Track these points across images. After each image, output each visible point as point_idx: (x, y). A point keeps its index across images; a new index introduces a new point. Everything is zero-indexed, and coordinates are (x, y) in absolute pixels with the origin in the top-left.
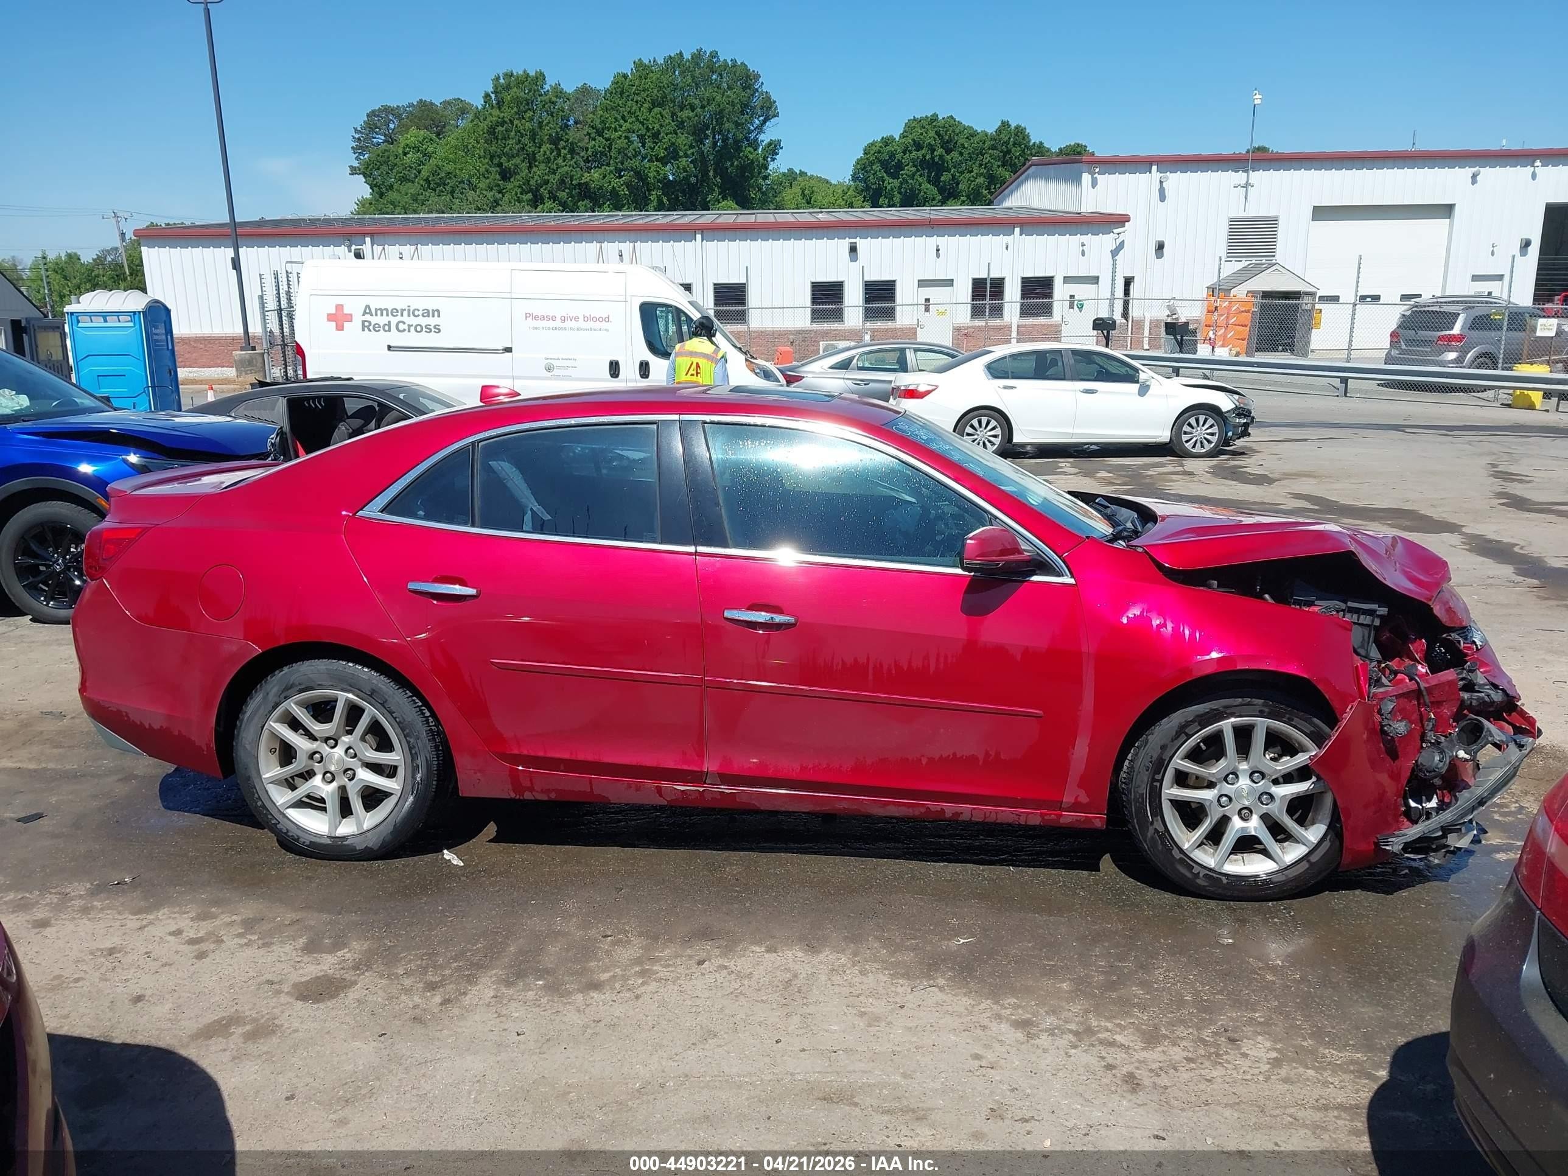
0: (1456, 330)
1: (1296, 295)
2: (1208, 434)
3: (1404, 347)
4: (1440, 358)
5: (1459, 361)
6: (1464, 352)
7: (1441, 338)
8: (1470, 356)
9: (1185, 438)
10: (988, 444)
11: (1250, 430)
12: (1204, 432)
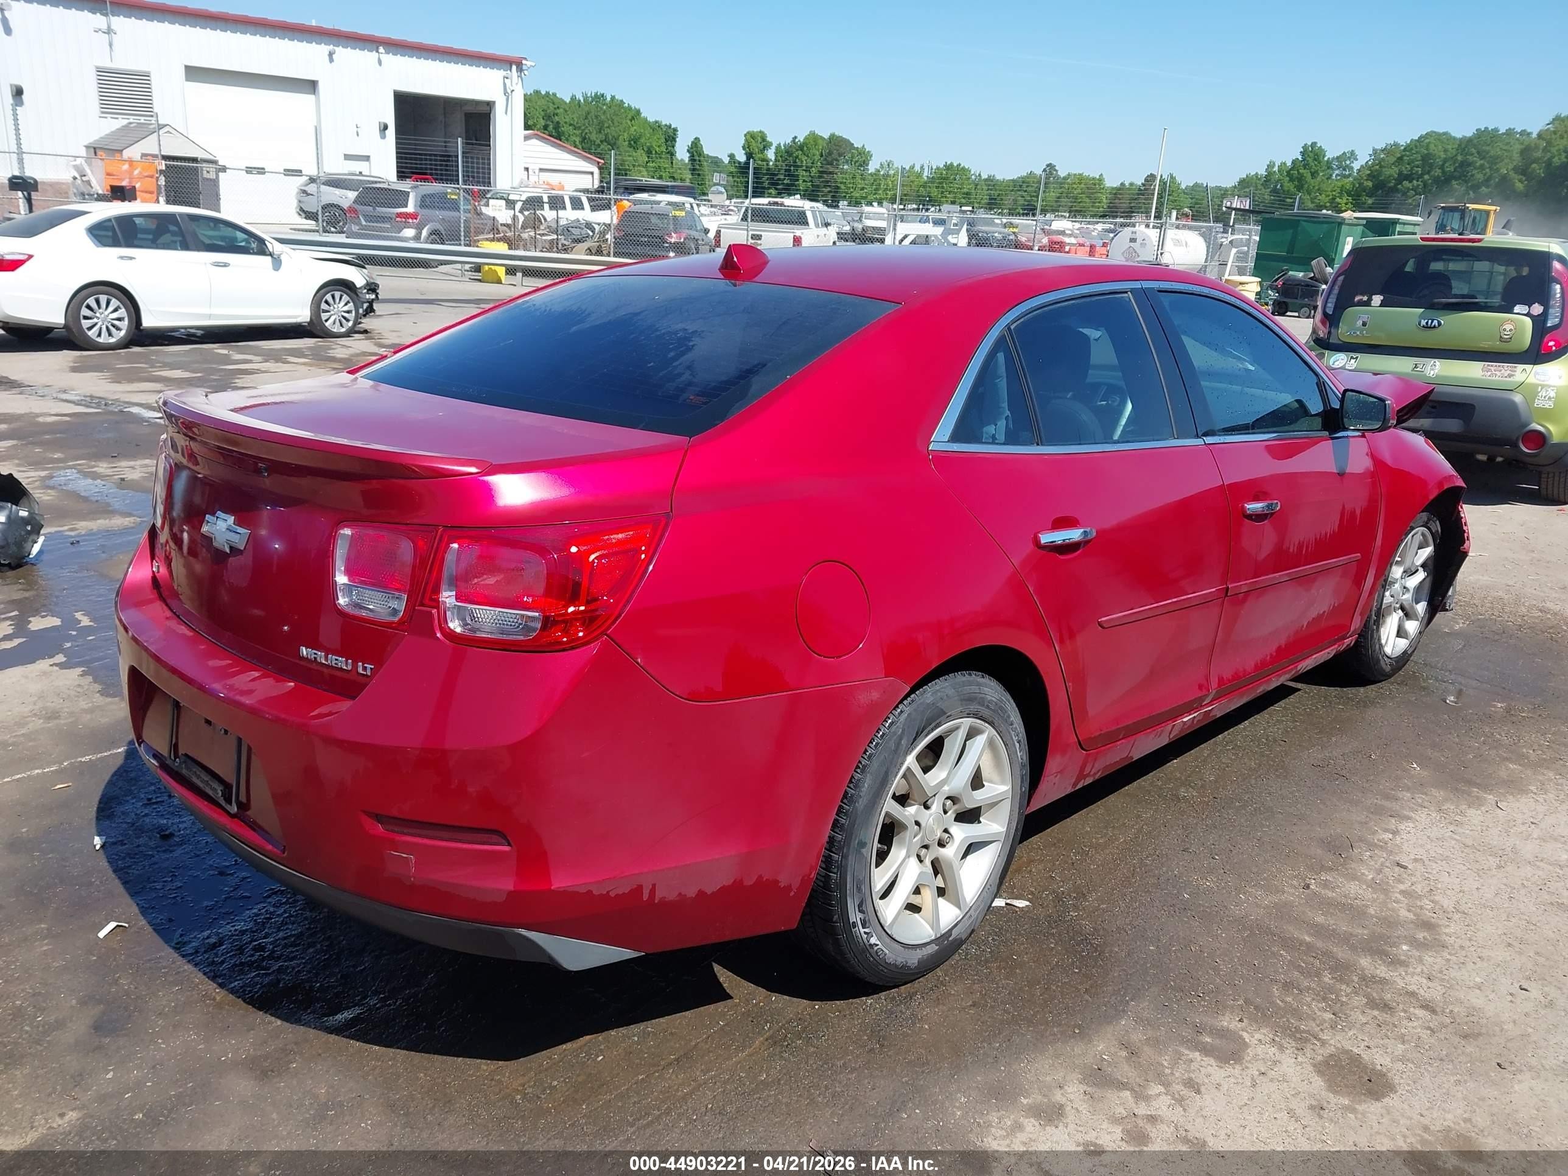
0: (410, 208)
1: (194, 160)
2: (345, 312)
3: (364, 223)
4: (401, 235)
5: (417, 238)
6: (419, 228)
7: (399, 215)
8: (425, 233)
9: (324, 316)
10: (113, 330)
11: (375, 306)
12: (339, 310)
